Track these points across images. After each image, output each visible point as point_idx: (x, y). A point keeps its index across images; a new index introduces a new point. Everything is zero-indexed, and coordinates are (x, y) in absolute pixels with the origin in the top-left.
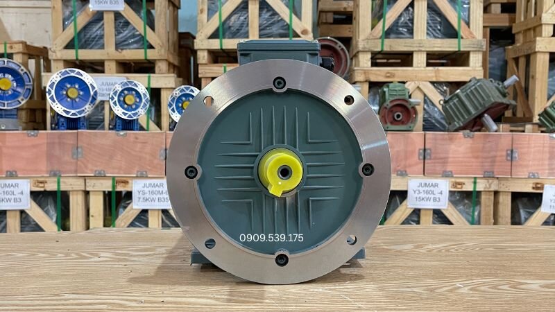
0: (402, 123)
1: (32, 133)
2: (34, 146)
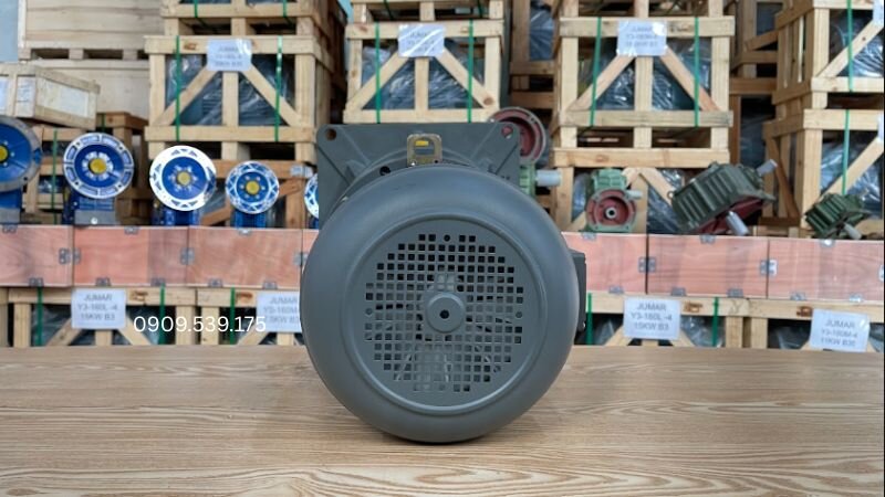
0: (617, 221)
1: (131, 229)
2: (133, 247)
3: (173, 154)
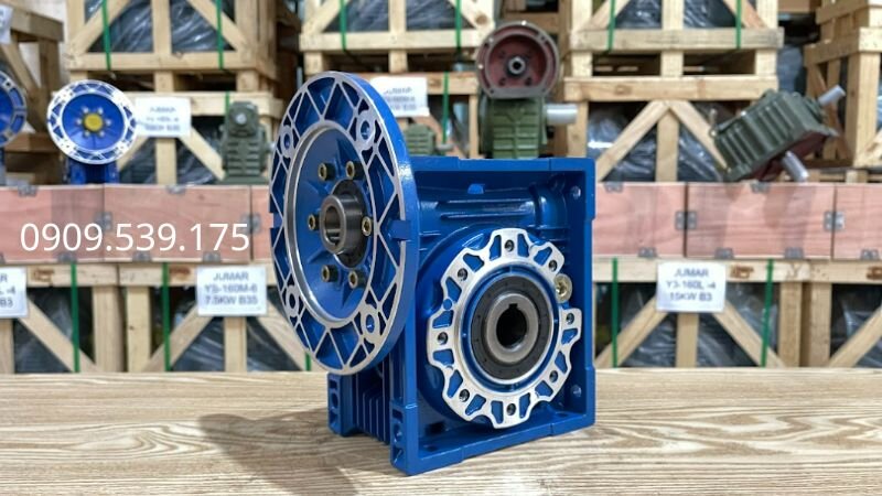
1: (27, 189)
3: (75, 91)
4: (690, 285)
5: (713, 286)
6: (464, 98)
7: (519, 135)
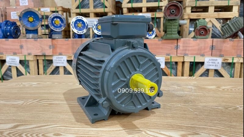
0: (204, 35)
1: (67, 39)
3: (76, 18)
4: (213, 63)
5: (218, 63)
6: (160, 18)
7: (173, 27)
